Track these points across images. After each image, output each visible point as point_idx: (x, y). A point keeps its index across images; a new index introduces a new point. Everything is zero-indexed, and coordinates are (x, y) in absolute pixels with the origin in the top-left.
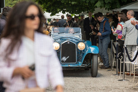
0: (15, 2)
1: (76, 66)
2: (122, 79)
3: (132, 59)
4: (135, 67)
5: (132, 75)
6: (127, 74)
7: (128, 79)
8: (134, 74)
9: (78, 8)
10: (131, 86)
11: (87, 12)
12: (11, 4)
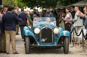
0: (9, 1)
1: (52, 45)
2: (72, 46)
3: (78, 34)
4: (80, 39)
5: (78, 44)
6: (75, 43)
7: (76, 46)
8: (80, 43)
9: (46, 5)
10: (78, 50)
11: (51, 7)
12: (7, 3)
